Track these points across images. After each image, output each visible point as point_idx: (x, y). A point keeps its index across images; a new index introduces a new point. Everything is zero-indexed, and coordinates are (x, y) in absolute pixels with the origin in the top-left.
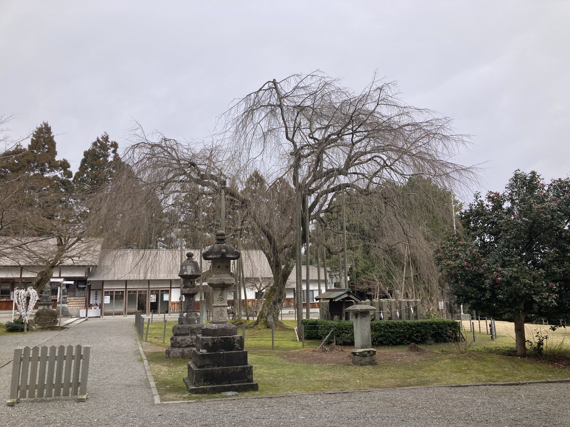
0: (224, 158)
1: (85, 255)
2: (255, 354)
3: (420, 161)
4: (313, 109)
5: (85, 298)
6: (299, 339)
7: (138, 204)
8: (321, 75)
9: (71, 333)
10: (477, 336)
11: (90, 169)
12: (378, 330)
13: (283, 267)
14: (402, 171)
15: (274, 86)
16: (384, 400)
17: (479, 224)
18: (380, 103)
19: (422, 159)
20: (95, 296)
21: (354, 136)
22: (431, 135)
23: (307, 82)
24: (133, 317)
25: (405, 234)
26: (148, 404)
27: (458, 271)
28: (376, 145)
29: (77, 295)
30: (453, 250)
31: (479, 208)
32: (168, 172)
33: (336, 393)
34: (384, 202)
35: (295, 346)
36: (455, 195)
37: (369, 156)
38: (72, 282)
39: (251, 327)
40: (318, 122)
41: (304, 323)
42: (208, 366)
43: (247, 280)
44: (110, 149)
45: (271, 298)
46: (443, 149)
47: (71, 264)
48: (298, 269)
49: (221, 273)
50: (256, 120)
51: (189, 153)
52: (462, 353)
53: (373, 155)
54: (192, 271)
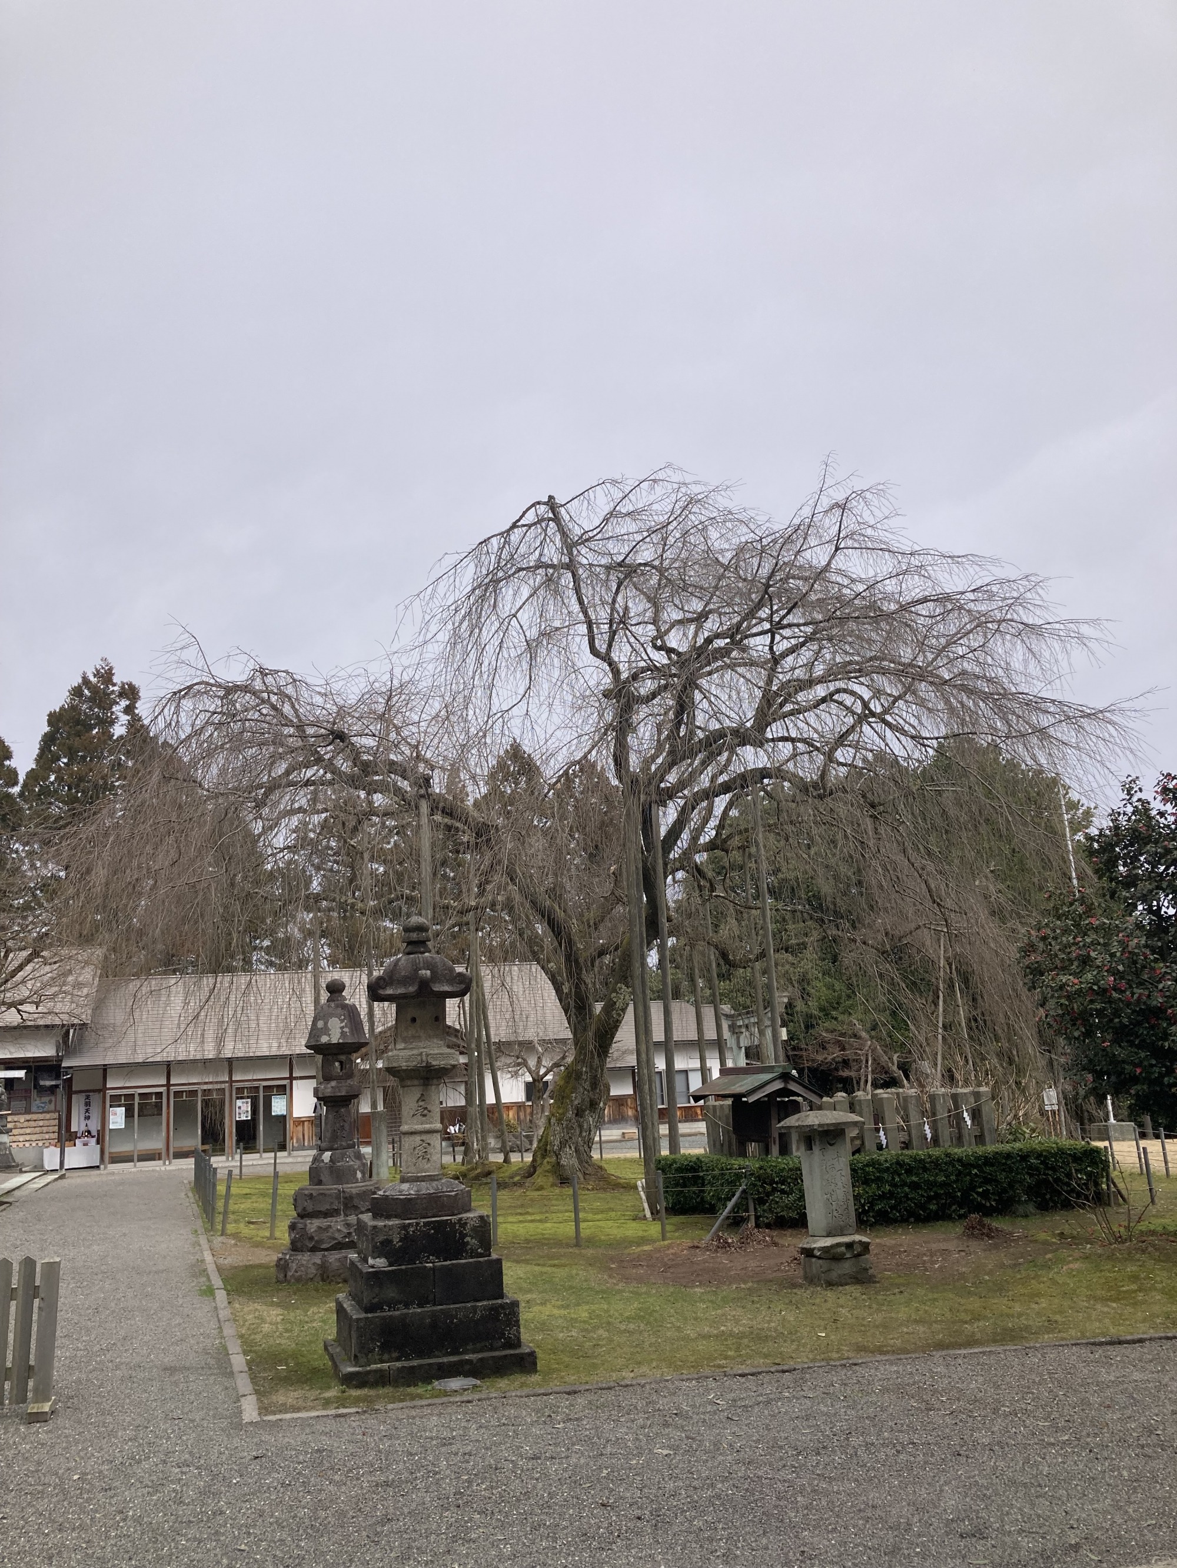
0: (424, 715)
1: (55, 995)
2: (527, 1262)
3: (965, 697)
4: (661, 570)
5: (56, 1115)
6: (652, 1213)
7: (192, 852)
8: (676, 477)
9: (17, 1217)
10: (1159, 1188)
11: (65, 760)
12: (873, 1181)
13: (598, 1007)
14: (914, 727)
15: (551, 515)
16: (900, 1391)
17: (1142, 865)
18: (842, 546)
19: (971, 692)
20: (83, 1109)
21: (778, 638)
22: (990, 625)
23: (640, 499)
24: (189, 1163)
25: (934, 902)
26: (225, 1423)
27: (1092, 1002)
28: (838, 659)
29: (34, 1109)
30: (1073, 944)
31: (1139, 821)
32: (274, 759)
33: (760, 1373)
34: (871, 816)
35: (640, 1234)
36: (1069, 787)
37: (820, 691)
38: (20, 1074)
39: (515, 1184)
40: (675, 605)
41: (664, 1166)
42: (392, 1304)
43: (499, 1048)
44: (118, 703)
45: (569, 1097)
46: (1026, 661)
47: (16, 1024)
48: (641, 1014)
49: (419, 1037)
50: (507, 609)
51: (328, 706)
52: (1119, 1239)
53: (832, 686)
54: (343, 1033)
